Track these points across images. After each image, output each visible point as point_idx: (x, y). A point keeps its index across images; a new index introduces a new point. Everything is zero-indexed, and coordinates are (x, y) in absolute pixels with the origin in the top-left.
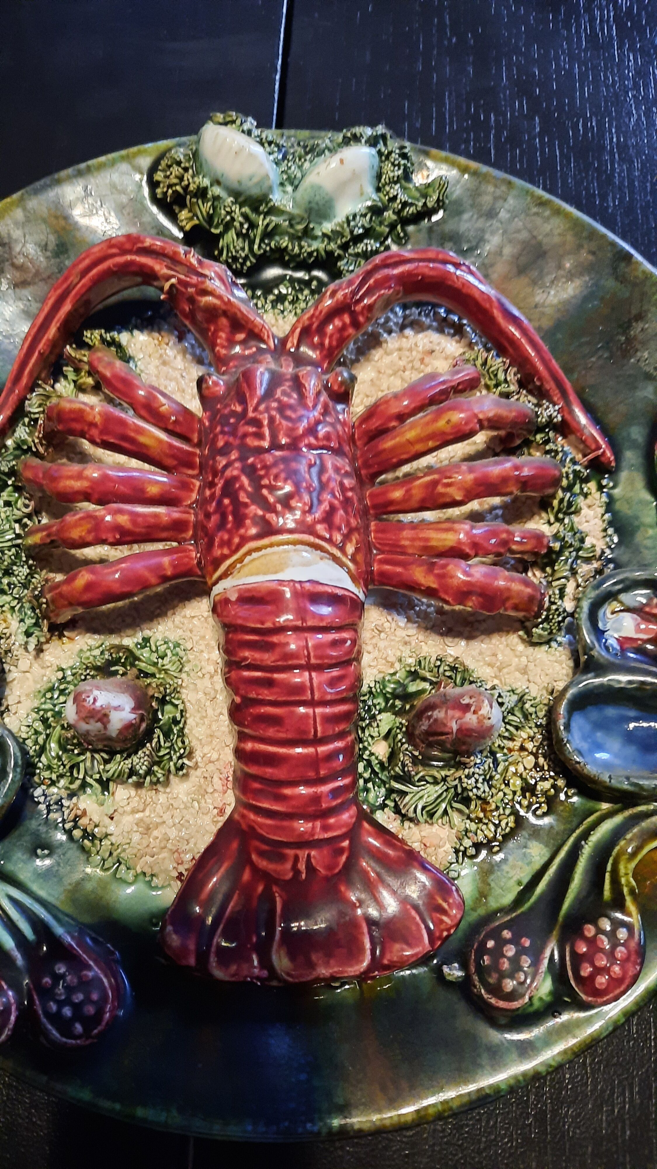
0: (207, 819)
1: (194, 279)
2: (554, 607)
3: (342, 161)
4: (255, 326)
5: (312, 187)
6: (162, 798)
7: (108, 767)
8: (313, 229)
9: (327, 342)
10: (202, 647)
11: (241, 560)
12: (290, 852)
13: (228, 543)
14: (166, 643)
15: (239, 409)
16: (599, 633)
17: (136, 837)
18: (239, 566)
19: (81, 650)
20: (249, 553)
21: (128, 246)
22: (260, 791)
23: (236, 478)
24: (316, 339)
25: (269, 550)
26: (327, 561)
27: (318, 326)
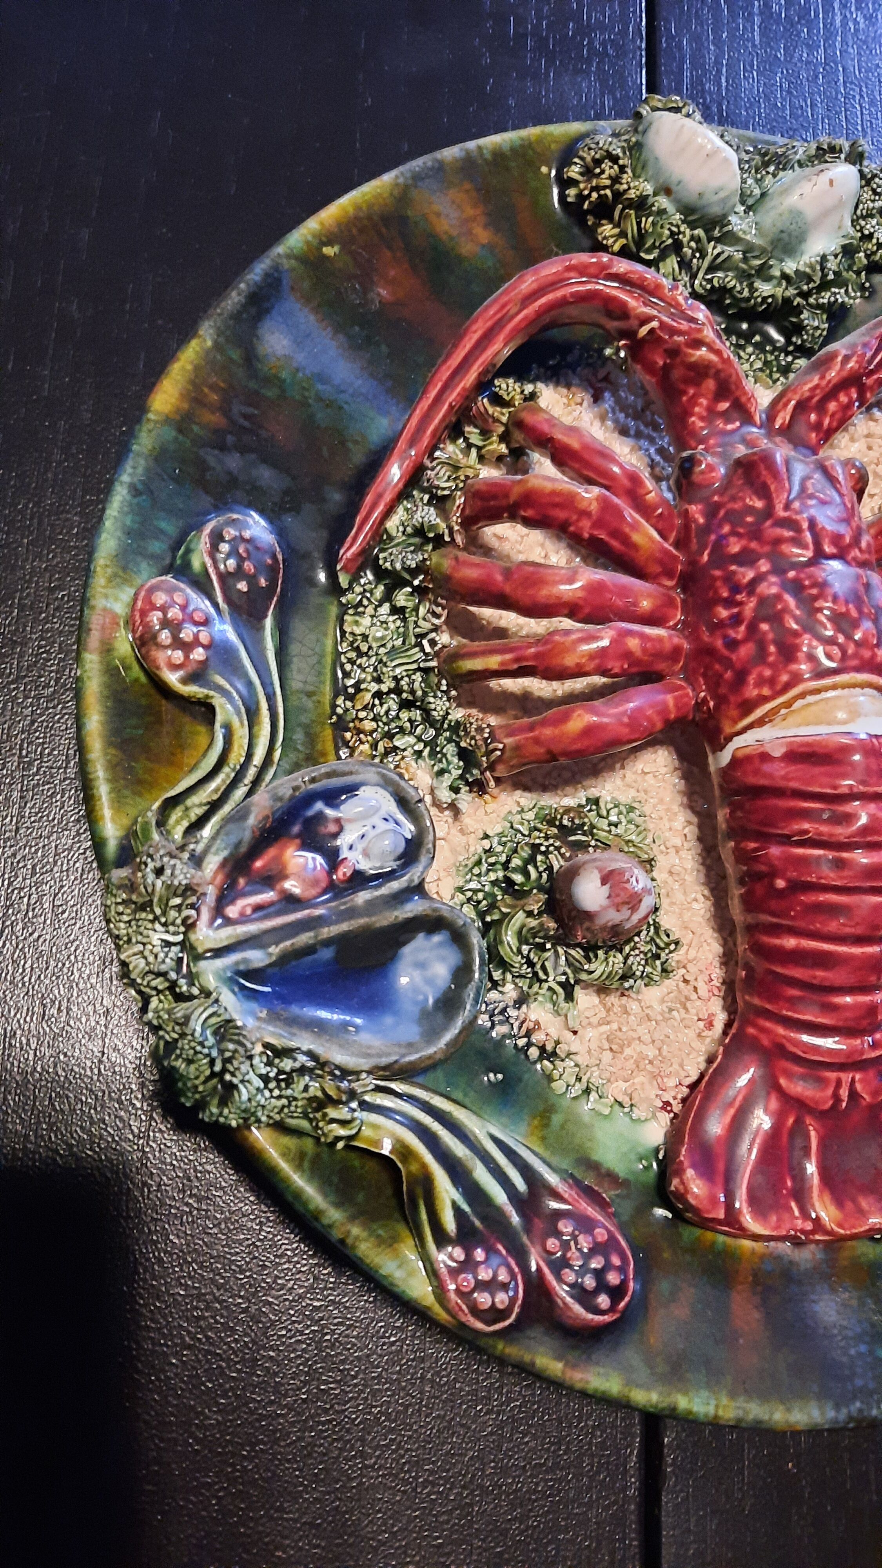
0: (691, 1034)
1: (684, 326)
3: (831, 182)
4: (744, 394)
5: (791, 211)
6: (634, 1006)
7: (593, 967)
8: (771, 266)
9: (826, 422)
10: (662, 814)
11: (788, 704)
12: (832, 1075)
13: (771, 682)
14: (616, 806)
15: (759, 504)
17: (607, 1056)
18: (783, 711)
19: (510, 812)
20: (802, 695)
21: (593, 271)
22: (800, 999)
23: (778, 597)
24: (813, 417)
25: (831, 694)
27: (820, 401)
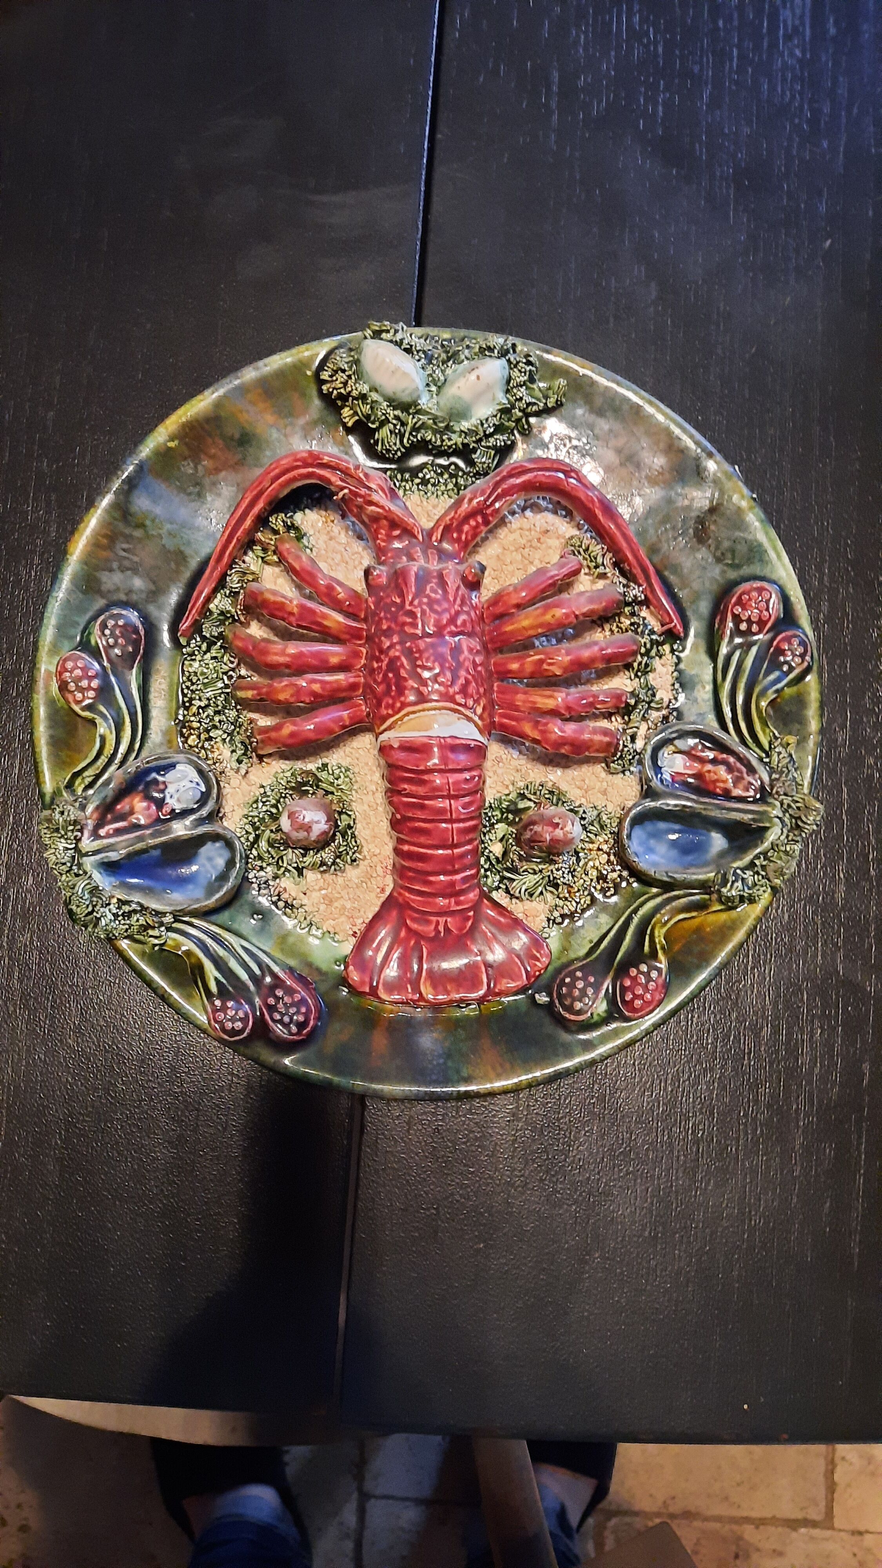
0: (373, 895)
1: (363, 491)
2: (626, 749)
3: (478, 378)
4: (409, 525)
5: (454, 397)
6: (340, 880)
7: (305, 859)
8: (453, 427)
9: (463, 537)
10: (366, 772)
11: (401, 719)
12: (434, 919)
13: (392, 706)
14: (339, 768)
15: (398, 600)
16: (658, 769)
17: (322, 907)
18: (399, 722)
19: (277, 772)
20: (407, 714)
21: (310, 461)
22: (414, 878)
23: (398, 658)
24: (455, 536)
25: (422, 713)
26: (462, 721)
27: (457, 525)
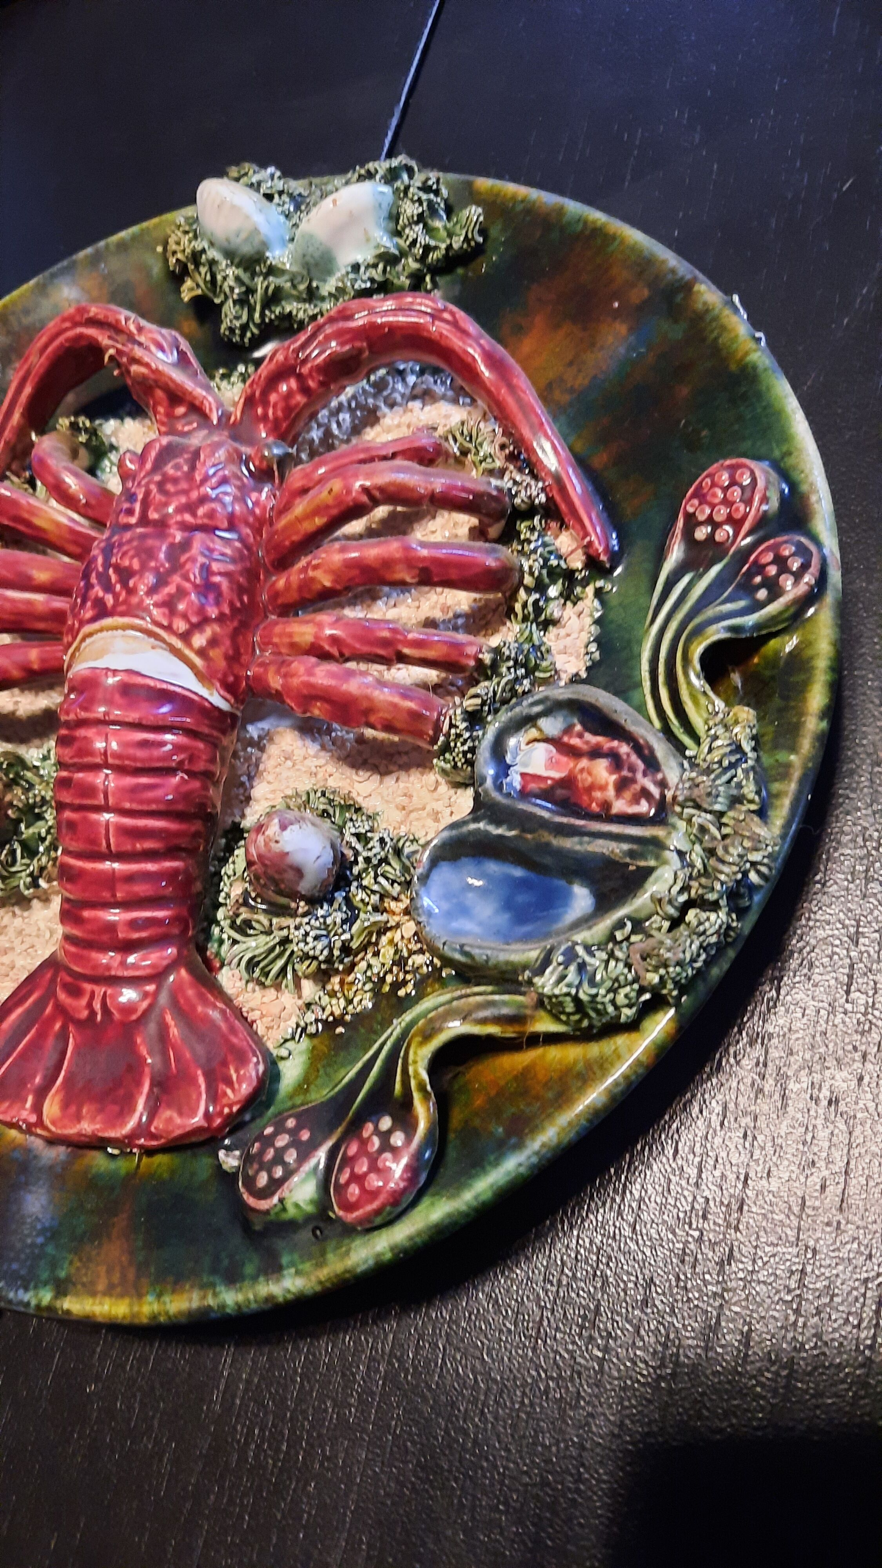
2: (453, 731)
3: (335, 203)
4: (195, 398)
8: (317, 288)
16: (504, 768)
18: (77, 652)
20: (84, 639)
24: (260, 411)
26: (160, 651)
